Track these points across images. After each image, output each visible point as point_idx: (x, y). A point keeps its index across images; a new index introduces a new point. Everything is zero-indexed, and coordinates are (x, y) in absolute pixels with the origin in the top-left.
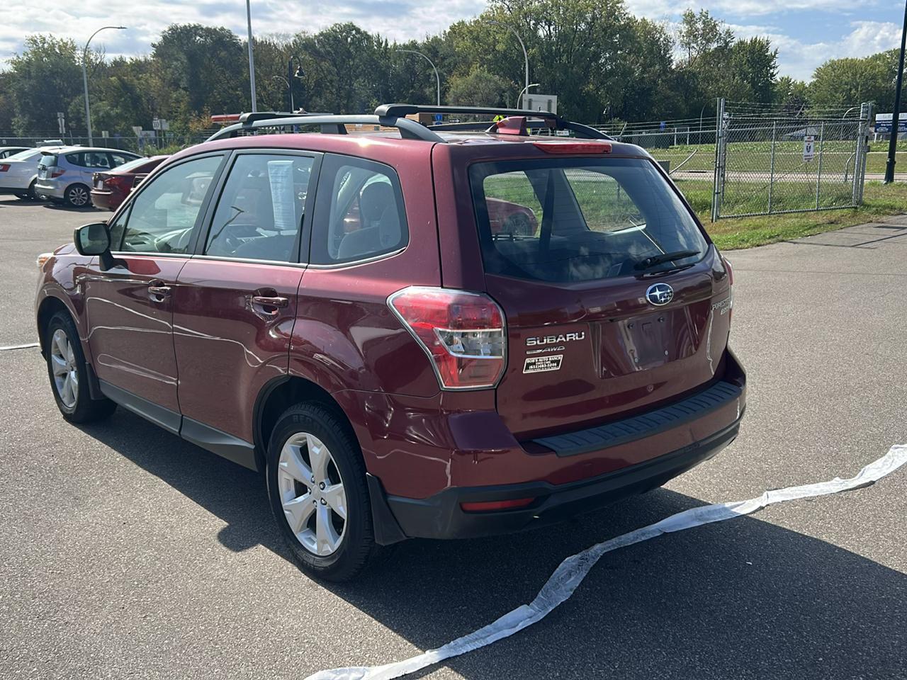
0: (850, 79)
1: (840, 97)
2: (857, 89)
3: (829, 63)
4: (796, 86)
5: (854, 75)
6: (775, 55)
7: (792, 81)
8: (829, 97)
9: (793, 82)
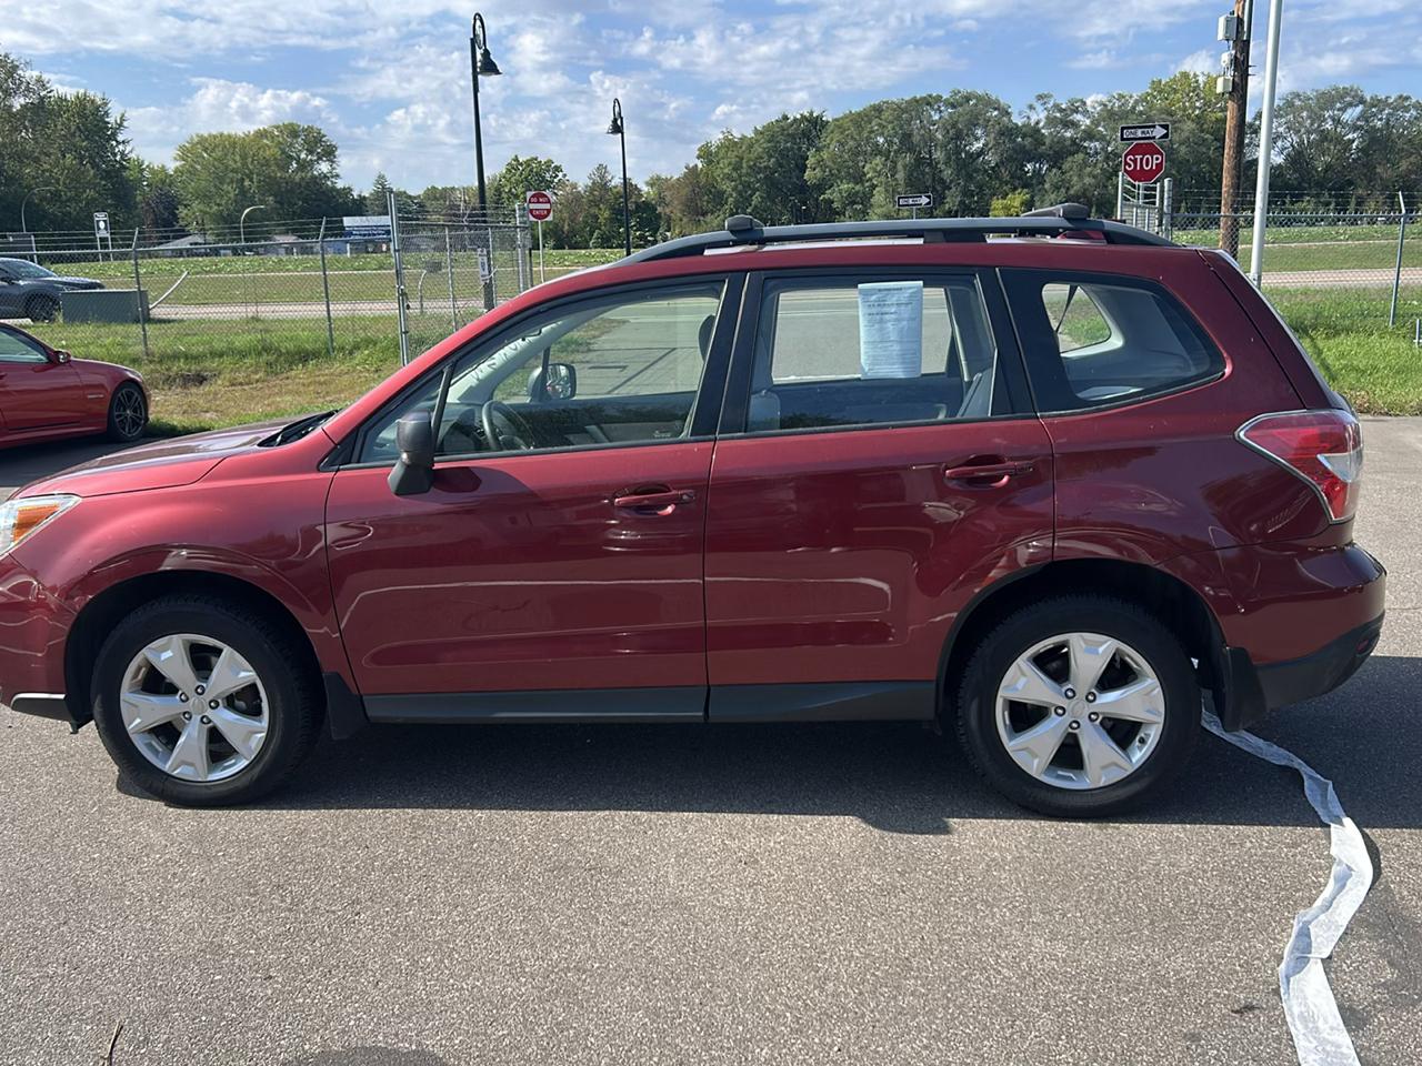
0: (239, 164)
1: (231, 190)
2: (251, 180)
3: (196, 140)
4: (152, 171)
5: (244, 157)
6: (121, 123)
7: (146, 163)
8: (213, 189)
9: (148, 166)
